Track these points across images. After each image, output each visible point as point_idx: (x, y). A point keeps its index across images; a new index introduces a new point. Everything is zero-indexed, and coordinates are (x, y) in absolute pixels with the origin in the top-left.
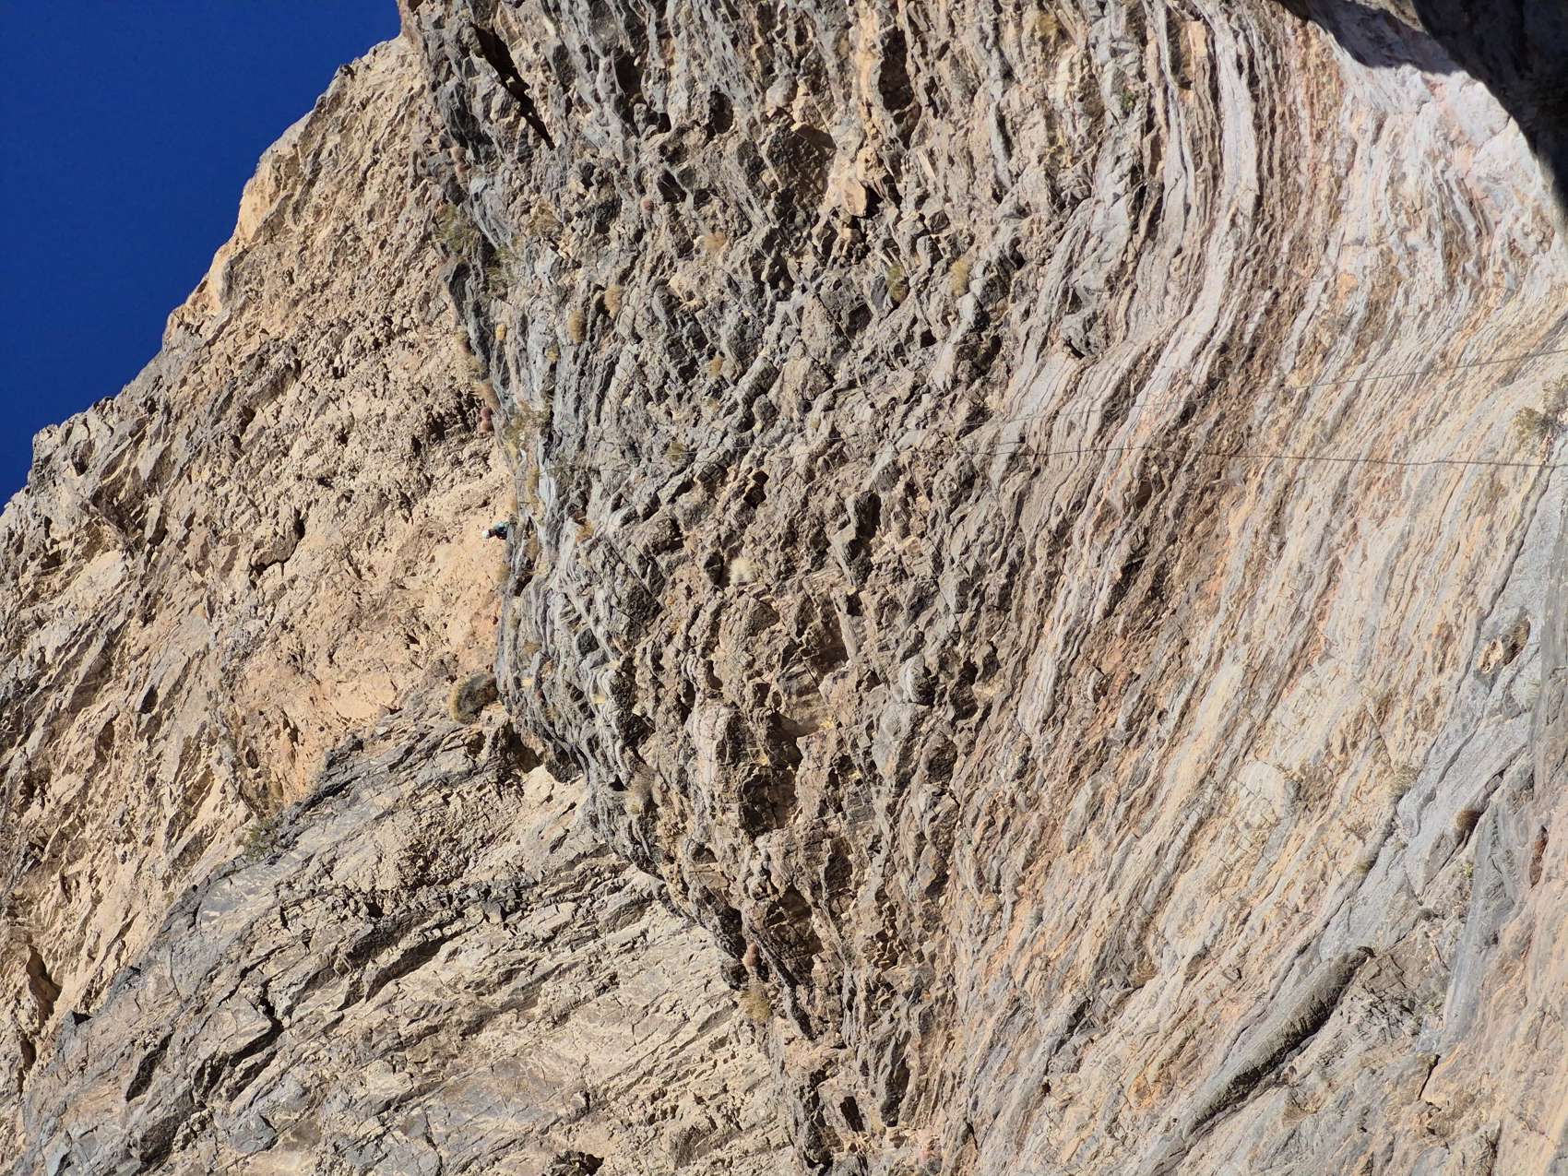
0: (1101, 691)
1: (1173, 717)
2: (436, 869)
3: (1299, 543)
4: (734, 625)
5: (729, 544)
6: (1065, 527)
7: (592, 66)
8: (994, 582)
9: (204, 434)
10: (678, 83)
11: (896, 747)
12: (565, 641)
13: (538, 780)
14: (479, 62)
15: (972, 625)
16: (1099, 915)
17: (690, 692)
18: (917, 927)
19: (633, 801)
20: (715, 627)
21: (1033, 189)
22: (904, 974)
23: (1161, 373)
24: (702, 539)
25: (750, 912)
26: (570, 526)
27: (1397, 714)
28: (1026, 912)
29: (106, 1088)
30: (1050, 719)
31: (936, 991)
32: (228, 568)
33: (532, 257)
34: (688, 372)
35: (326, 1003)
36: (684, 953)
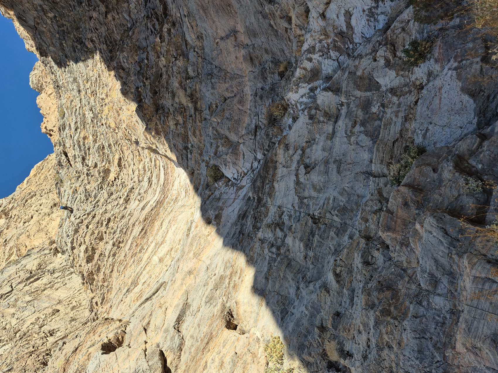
0: (136, 246)
1: (146, 249)
2: (42, 267)
3: (164, 227)
4: (89, 234)
5: (90, 223)
6: (135, 223)
7: (79, 157)
8: (124, 230)
9: (19, 203)
10: (90, 161)
11: (108, 252)
12: (65, 235)
13: (59, 255)
14: (63, 155)
15: (121, 236)
16: (132, 276)
17: (81, 243)
18: (108, 277)
19: (71, 258)
20: (86, 234)
21: (136, 179)
22: (106, 284)
23: (149, 204)
24: (86, 222)
25: (86, 274)
26: (68, 219)
27: (173, 250)
28: (123, 275)
30: (129, 249)
31: (110, 286)
32: (20, 222)
33: (67, 182)
34: (87, 199)
35: (21, 286)
36: (76, 280)
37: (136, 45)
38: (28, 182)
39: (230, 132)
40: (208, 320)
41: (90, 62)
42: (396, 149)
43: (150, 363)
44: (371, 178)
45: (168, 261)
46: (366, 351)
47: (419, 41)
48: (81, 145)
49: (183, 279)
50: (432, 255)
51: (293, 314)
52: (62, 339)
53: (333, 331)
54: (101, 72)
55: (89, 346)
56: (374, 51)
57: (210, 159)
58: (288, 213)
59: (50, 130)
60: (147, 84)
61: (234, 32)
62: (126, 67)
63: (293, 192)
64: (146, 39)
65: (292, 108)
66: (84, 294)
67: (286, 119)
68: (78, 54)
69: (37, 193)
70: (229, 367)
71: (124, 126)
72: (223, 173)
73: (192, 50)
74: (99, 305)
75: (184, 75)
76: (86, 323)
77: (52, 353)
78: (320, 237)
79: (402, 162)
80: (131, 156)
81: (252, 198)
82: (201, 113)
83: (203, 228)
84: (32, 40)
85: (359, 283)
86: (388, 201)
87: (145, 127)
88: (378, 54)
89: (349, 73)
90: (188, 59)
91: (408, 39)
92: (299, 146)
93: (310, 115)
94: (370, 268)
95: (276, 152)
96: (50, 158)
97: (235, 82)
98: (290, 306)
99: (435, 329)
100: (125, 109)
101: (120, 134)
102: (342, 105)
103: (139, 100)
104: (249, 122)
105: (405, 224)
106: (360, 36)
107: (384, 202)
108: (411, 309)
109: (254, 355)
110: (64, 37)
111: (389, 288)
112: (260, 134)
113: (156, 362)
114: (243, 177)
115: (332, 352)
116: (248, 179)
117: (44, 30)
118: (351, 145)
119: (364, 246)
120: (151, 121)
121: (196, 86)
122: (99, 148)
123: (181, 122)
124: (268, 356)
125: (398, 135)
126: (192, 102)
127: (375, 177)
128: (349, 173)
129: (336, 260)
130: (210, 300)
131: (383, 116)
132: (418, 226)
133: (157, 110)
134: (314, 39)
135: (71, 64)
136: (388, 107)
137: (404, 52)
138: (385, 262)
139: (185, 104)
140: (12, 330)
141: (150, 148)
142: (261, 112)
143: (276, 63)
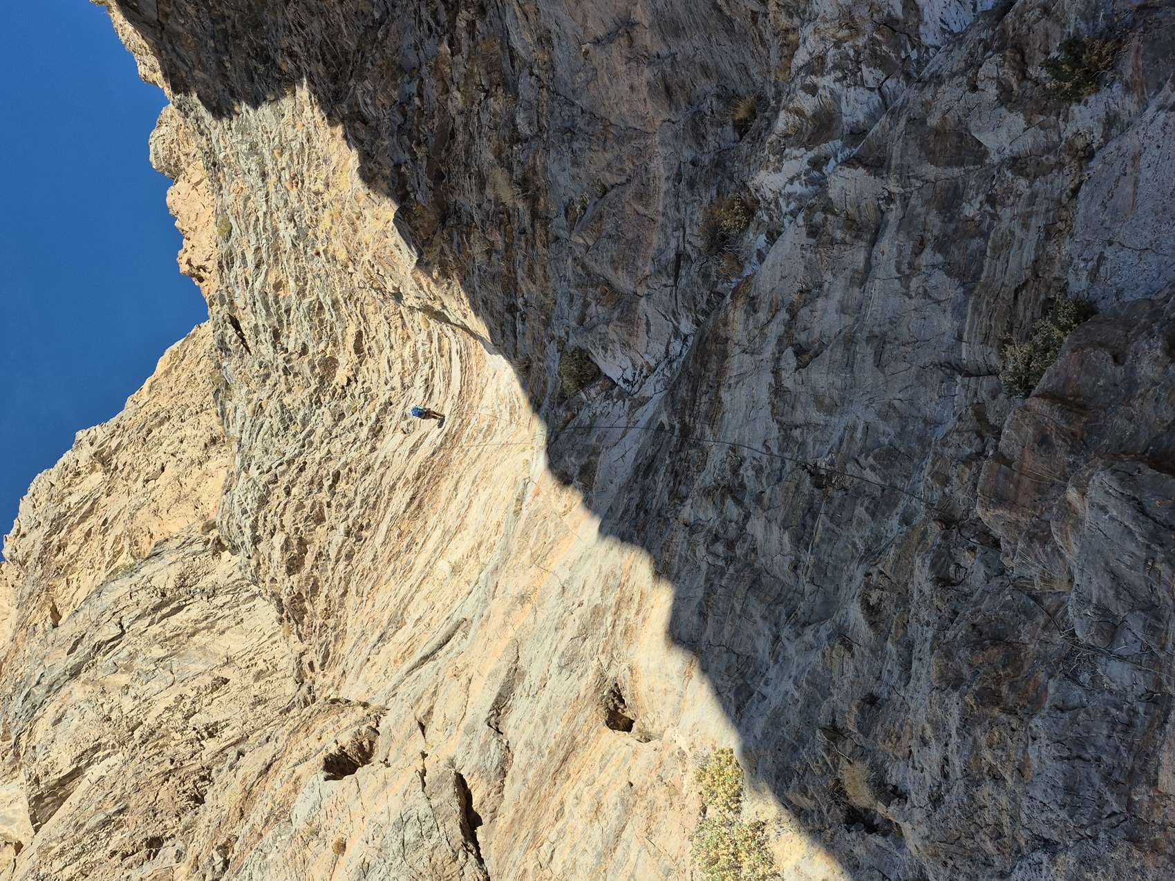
0: (400, 535)
1: (420, 544)
2: (188, 582)
3: (462, 494)
4: (291, 508)
5: (292, 483)
6: (395, 484)
7: (265, 331)
8: (372, 500)
9: (134, 436)
10: (292, 339)
11: (336, 549)
12: (237, 510)
13: (226, 555)
14: (229, 326)
15: (364, 513)
16: (391, 605)
17: (275, 529)
18: (337, 607)
19: (253, 562)
20: (284, 509)
21: (396, 382)
22: (331, 622)
23: (427, 441)
24: (284, 481)
25: (286, 600)
26: (243, 474)
27: (483, 547)
28: (370, 603)
29: (60, 651)
30: (384, 543)
31: (341, 628)
32: (136, 480)
33: (240, 388)
34: (286, 429)
35: (142, 625)
36: (266, 613)
37: (394, 63)
38: (151, 388)
39: (616, 269)
40: (564, 707)
41: (286, 103)
42: (1021, 307)
43: (435, 802)
44: (959, 378)
45: (471, 570)
46: (939, 787)
47: (1085, 38)
48: (269, 302)
49: (508, 614)
50: (1107, 563)
51: (764, 698)
52: (234, 744)
53: (859, 738)
54: (312, 130)
55: (296, 761)
56: (972, 65)
57: (567, 333)
58: (755, 463)
59: (199, 268)
60: (419, 155)
61: (626, 26)
62: (370, 117)
63: (766, 412)
64: (416, 48)
65: (768, 209)
66: (283, 645)
67: (751, 235)
68: (260, 87)
69: (173, 414)
70: (615, 814)
71: (368, 256)
72: (598, 368)
73: (526, 71)
74: (317, 669)
75: (506, 133)
76: (288, 710)
77: (213, 775)
78: (832, 520)
79: (1038, 339)
80: (384, 328)
81: (667, 427)
82: (547, 224)
83: (553, 497)
84: (154, 54)
85: (925, 628)
86: (1000, 433)
87: (415, 259)
88: (981, 73)
89: (909, 120)
90: (517, 95)
91: (1058, 35)
92: (783, 301)
93: (811, 226)
94: (952, 593)
95: (727, 316)
96: (201, 333)
97: (627, 149)
98: (757, 679)
99: (1109, 737)
100: (369, 218)
101: (359, 276)
102: (890, 199)
103: (401, 194)
104: (663, 246)
105: (1041, 488)
106: (937, 29)
107: (989, 436)
108: (1051, 690)
109: (673, 790)
110: (226, 46)
111: (997, 640)
112: (688, 273)
113: (448, 798)
114: (646, 377)
115: (856, 788)
116: (658, 381)
117: (181, 29)
118: (910, 298)
119: (939, 541)
120: (430, 245)
121: (534, 158)
122: (310, 308)
123: (500, 246)
124: (704, 792)
125: (1028, 272)
126: (526, 198)
127: (969, 375)
128: (905, 365)
129: (868, 575)
130: (569, 662)
131: (990, 227)
132: (1072, 494)
133: (443, 220)
134: (823, 39)
135: (243, 109)
136: (1003, 205)
137: (1048, 66)
138: (988, 578)
139: (509, 203)
140: (124, 723)
141: (427, 310)
142: (691, 220)
143: (728, 97)
